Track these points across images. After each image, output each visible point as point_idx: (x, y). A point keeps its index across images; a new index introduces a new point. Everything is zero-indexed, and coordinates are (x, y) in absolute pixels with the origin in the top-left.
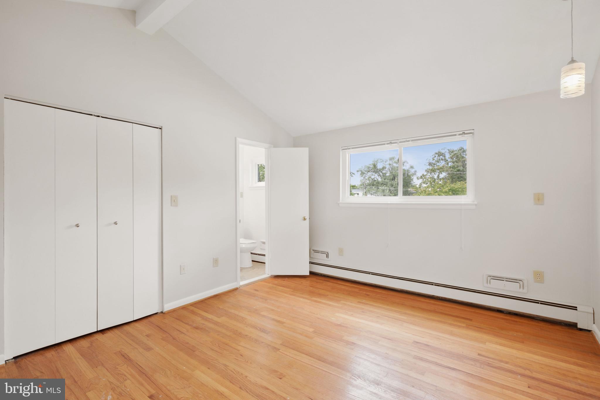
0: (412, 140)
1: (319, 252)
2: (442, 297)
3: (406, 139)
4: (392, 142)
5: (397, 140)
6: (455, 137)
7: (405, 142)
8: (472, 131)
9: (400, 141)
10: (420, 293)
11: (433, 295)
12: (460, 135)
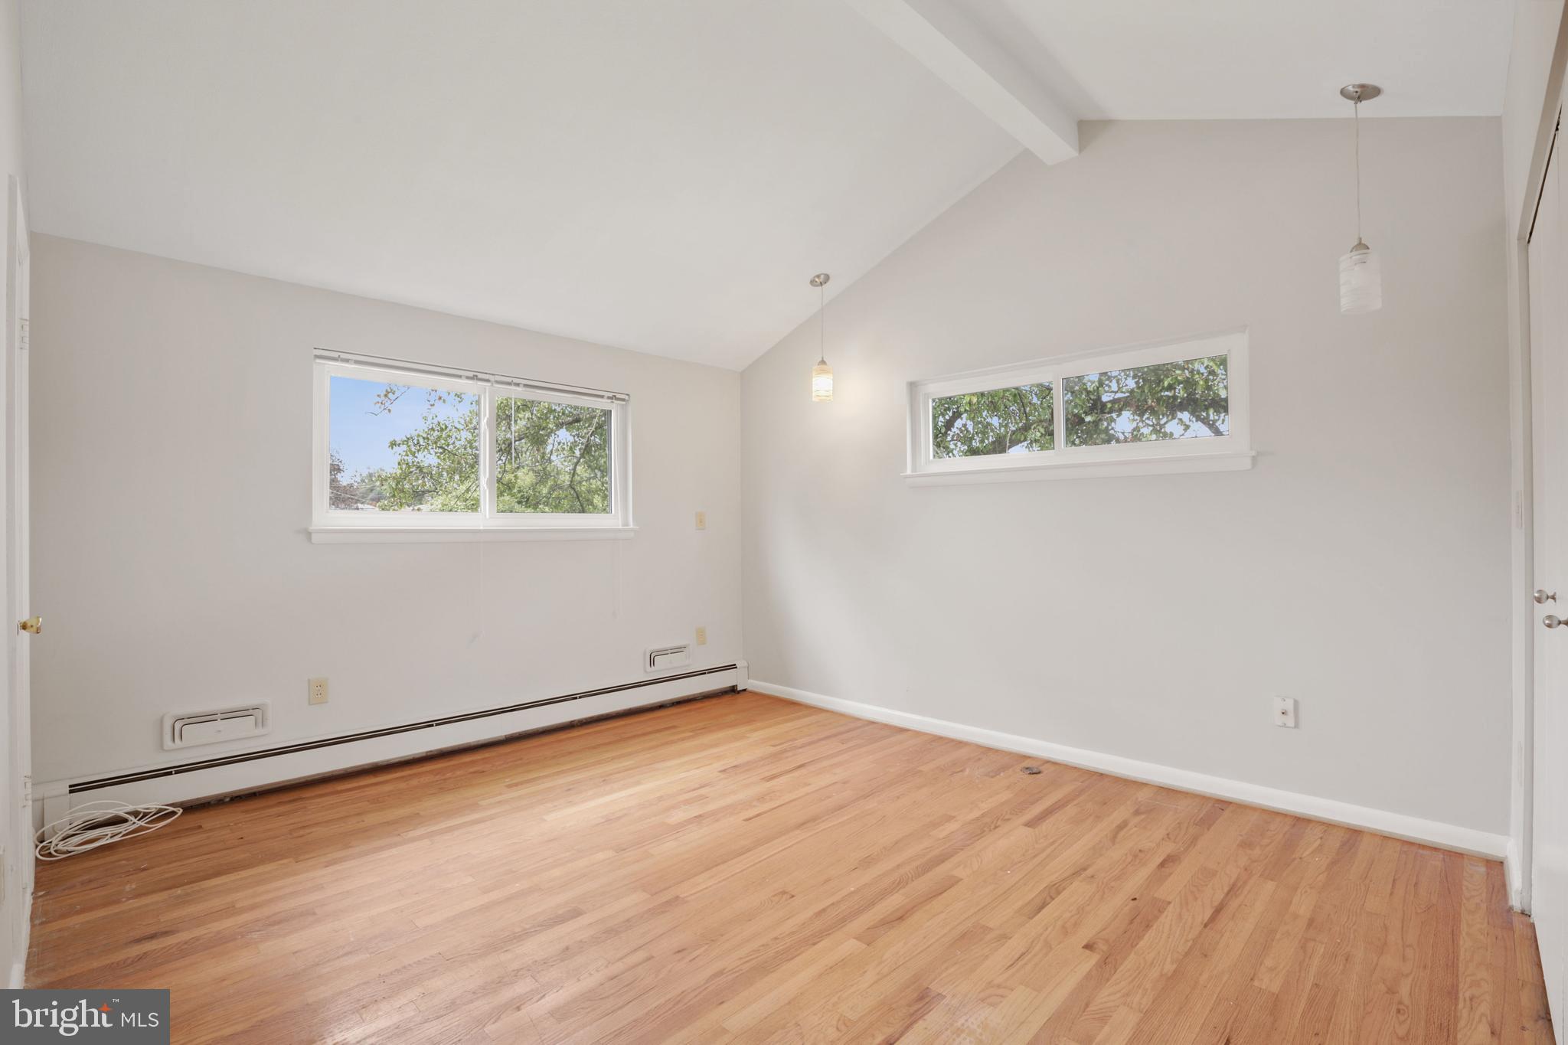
0: (526, 386)
1: (214, 717)
2: (586, 719)
3: (513, 379)
4: (480, 376)
5: (493, 375)
6: (600, 400)
7: (509, 384)
8: (627, 397)
9: (498, 378)
10: (548, 727)
11: (572, 721)
12: (609, 398)
